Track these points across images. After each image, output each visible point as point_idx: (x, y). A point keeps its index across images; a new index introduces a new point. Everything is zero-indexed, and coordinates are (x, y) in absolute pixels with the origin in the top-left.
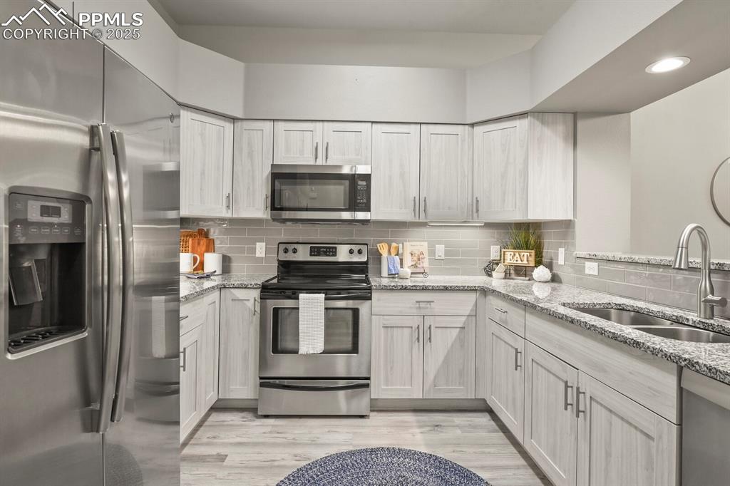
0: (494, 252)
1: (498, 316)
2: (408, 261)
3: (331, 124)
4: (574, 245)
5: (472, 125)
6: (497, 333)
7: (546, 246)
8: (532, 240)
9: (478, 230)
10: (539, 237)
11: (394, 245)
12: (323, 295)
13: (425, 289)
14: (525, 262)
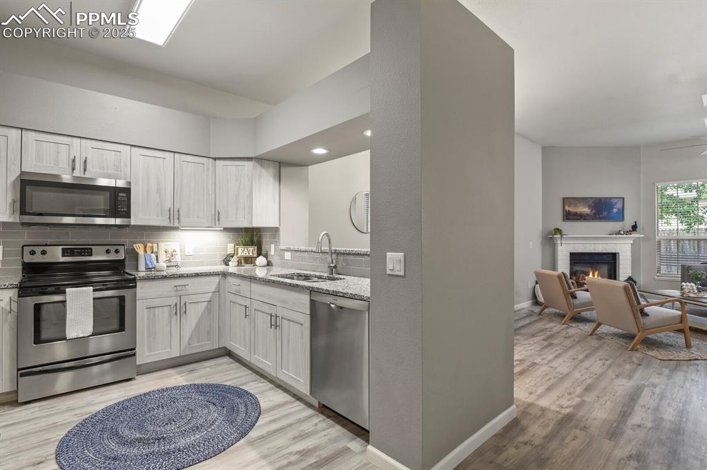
0: (230, 248)
1: (234, 289)
2: (163, 257)
3: (89, 141)
4: (279, 242)
5: (215, 159)
6: (233, 299)
7: (264, 243)
8: (255, 239)
9: (219, 233)
10: (260, 237)
11: (149, 245)
12: (92, 288)
13: (181, 276)
14: (251, 254)
